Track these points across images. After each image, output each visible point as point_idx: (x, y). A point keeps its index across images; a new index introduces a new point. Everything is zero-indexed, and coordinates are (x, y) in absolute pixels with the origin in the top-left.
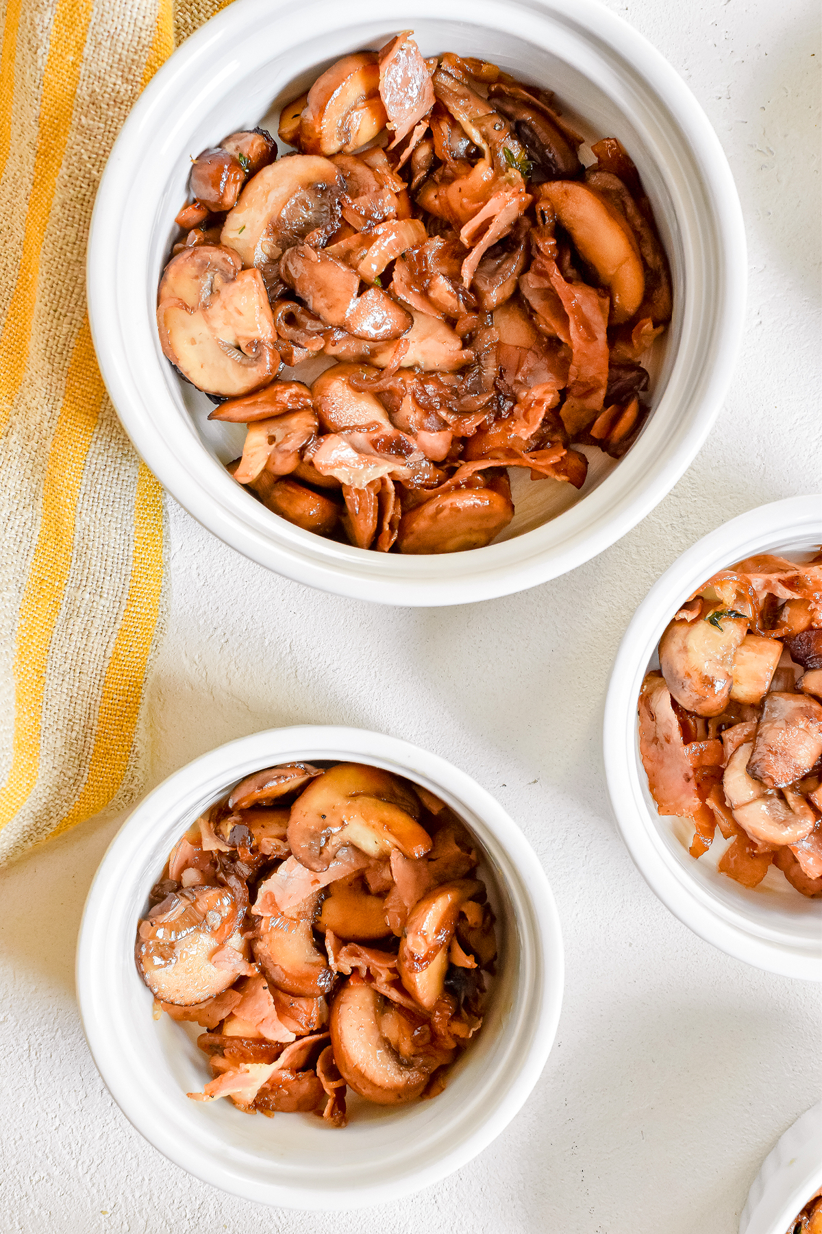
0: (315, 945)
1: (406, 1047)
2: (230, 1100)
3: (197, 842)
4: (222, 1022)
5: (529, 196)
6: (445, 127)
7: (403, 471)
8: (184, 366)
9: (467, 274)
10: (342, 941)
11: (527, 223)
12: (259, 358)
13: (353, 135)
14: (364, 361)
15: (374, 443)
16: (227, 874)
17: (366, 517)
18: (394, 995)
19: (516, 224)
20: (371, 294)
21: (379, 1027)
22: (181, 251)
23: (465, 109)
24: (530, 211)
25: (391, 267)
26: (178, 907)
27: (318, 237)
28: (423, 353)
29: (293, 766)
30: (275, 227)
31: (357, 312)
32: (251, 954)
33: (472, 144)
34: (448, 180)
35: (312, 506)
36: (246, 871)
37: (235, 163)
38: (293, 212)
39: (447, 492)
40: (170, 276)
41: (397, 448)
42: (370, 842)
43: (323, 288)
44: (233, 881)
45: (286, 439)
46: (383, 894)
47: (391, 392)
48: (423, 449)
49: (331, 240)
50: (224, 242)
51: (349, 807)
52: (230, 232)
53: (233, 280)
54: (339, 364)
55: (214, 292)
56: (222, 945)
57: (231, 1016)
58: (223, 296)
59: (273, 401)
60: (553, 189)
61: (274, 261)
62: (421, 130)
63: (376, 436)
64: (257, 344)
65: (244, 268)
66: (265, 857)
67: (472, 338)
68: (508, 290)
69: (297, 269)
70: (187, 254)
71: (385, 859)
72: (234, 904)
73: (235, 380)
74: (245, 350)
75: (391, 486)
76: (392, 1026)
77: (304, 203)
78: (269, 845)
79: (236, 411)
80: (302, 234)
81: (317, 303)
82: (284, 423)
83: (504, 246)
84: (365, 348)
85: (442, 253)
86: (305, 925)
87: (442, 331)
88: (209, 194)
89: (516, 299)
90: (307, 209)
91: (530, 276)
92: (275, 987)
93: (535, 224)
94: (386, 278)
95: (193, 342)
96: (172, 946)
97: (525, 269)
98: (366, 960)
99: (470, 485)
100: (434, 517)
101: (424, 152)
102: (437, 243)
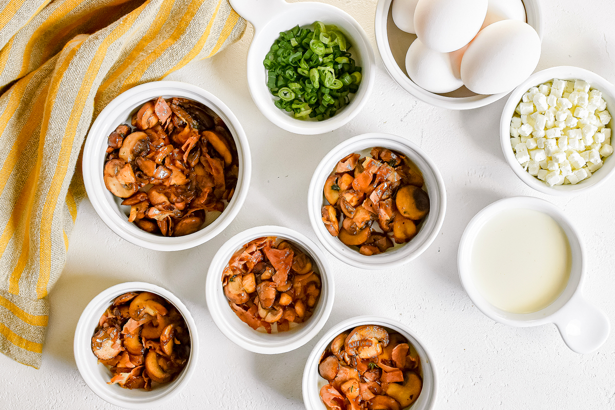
0: (139, 341)
1: (165, 368)
2: (119, 384)
3: (107, 316)
4: (117, 364)
5: (200, 135)
6: (176, 118)
7: (172, 214)
8: (113, 191)
9: (185, 159)
10: (147, 340)
11: (200, 143)
12: (132, 188)
13: (151, 124)
14: (161, 184)
15: (164, 208)
16: (115, 324)
17: (163, 228)
18: (161, 353)
19: (197, 144)
20: (160, 167)
21: (158, 362)
22: (108, 161)
23: (180, 113)
24: (200, 139)
25: (164, 159)
26: (102, 334)
27: (144, 154)
28: (176, 181)
29: (129, 293)
30: (132, 152)
31: (157, 173)
32: (123, 345)
33: (183, 122)
34: (178, 133)
35: (149, 226)
36: (120, 323)
37: (120, 136)
38: (137, 148)
39: (184, 219)
40: (106, 168)
41: (170, 208)
42: (152, 313)
43: (146, 167)
44: (116, 325)
45: (141, 210)
46: (157, 326)
47: (168, 192)
48: (178, 208)
49: (148, 154)
50: (120, 156)
51: (146, 303)
52: (121, 154)
53: (123, 168)
54: (155, 187)
55: (118, 172)
56: (115, 343)
57: (119, 362)
58: (121, 172)
59: (137, 199)
60: (206, 133)
61: (133, 160)
62: (169, 121)
63: (164, 206)
64: (131, 184)
65: (126, 163)
66: (124, 318)
67: (189, 175)
68: (197, 161)
69: (139, 162)
70: (110, 162)
71: (156, 317)
72: (117, 332)
73: (127, 194)
74: (129, 186)
75: (170, 218)
76: (161, 362)
77: (139, 145)
78: (125, 314)
79: (127, 202)
80: (140, 152)
81: (145, 171)
82: (140, 205)
83: (194, 150)
84: (161, 181)
85: (178, 153)
86: (136, 336)
87: (181, 174)
88: (114, 145)
89: (199, 163)
90: (140, 146)
91: (202, 157)
92: (130, 354)
93: (202, 143)
94: (163, 162)
95: (114, 185)
96: (101, 344)
97: (200, 156)
98: (153, 344)
99: (190, 216)
100: (181, 226)
101: (171, 125)
102: (177, 150)
